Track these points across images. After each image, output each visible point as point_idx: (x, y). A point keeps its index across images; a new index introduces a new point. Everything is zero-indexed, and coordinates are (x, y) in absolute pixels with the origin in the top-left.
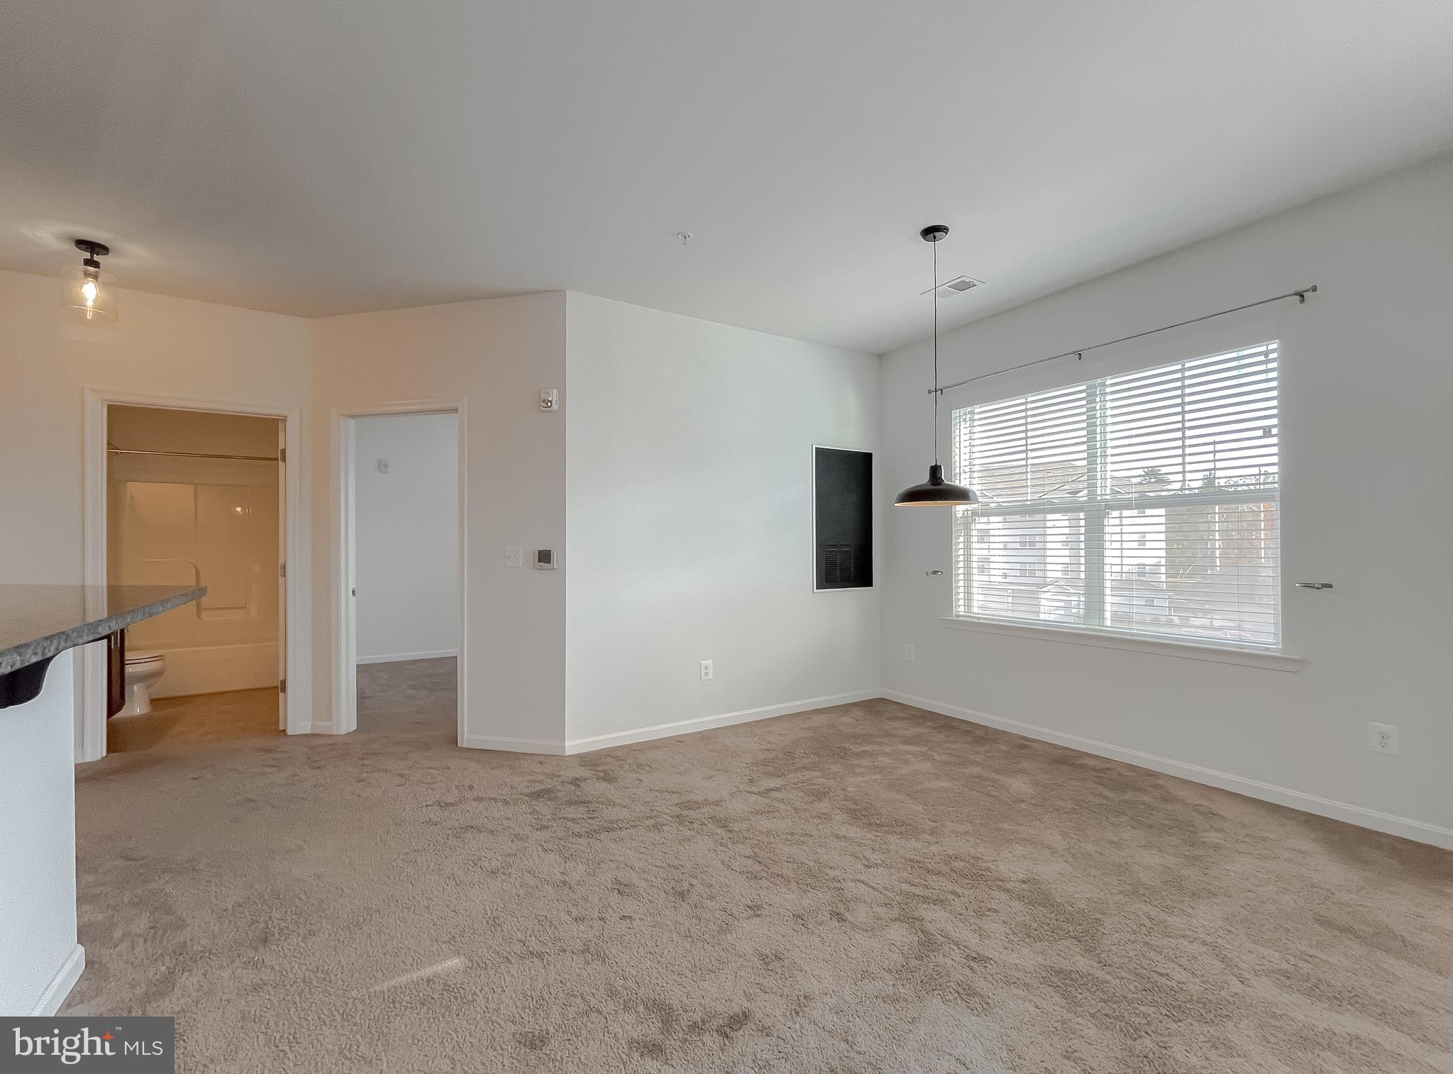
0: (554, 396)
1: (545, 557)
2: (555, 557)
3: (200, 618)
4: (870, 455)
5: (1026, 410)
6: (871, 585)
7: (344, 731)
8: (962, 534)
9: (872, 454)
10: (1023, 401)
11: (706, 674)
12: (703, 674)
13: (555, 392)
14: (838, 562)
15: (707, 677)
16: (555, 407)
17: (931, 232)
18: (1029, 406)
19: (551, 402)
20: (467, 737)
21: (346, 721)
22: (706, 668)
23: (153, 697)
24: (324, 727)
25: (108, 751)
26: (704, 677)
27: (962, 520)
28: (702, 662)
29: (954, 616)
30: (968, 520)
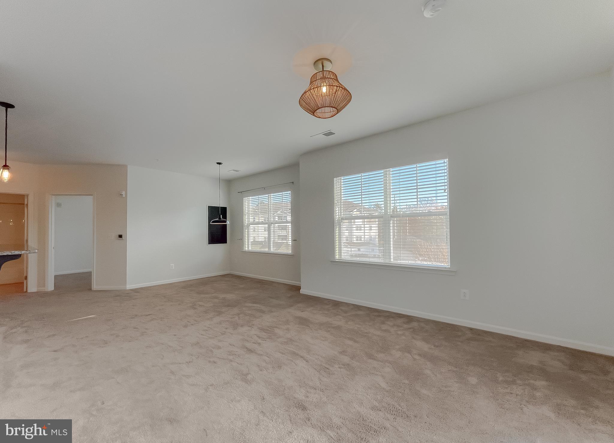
0: (124, 193)
1: (120, 236)
2: (123, 237)
5: (259, 199)
6: (226, 242)
7: (49, 290)
9: (226, 207)
10: (258, 197)
13: (124, 191)
14: (216, 237)
15: (172, 269)
16: (124, 196)
17: (219, 163)
18: (259, 198)
20: (95, 287)
21: (50, 287)
22: (172, 266)
24: (42, 289)
28: (171, 264)
29: (245, 250)
30: (248, 226)
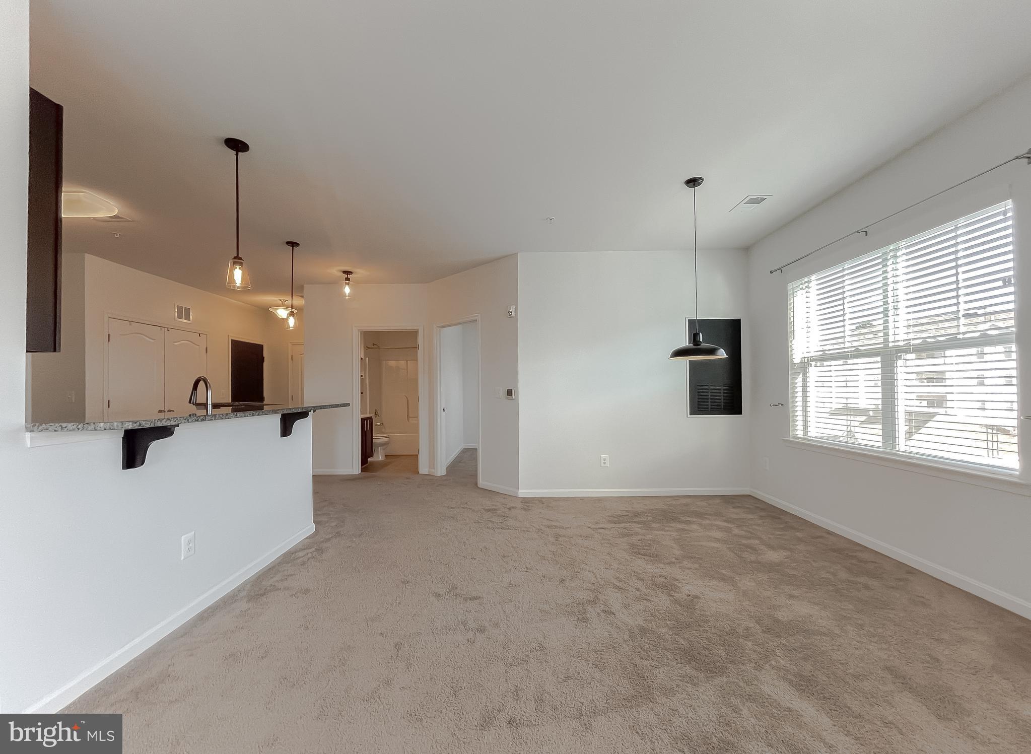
0: (513, 309)
1: (509, 393)
2: (514, 394)
3: (408, 421)
4: (739, 320)
5: (844, 276)
6: (740, 413)
7: (439, 474)
8: (801, 376)
9: (740, 319)
10: (842, 269)
11: (605, 463)
12: (602, 463)
13: (514, 307)
14: (709, 396)
15: (605, 465)
16: (514, 314)
17: (693, 182)
18: (846, 272)
19: (511, 312)
20: (482, 482)
21: (442, 471)
22: (604, 460)
23: (387, 454)
24: (432, 472)
25: (362, 472)
26: (603, 465)
27: (799, 365)
28: (602, 456)
29: (794, 437)
30: (805, 365)
